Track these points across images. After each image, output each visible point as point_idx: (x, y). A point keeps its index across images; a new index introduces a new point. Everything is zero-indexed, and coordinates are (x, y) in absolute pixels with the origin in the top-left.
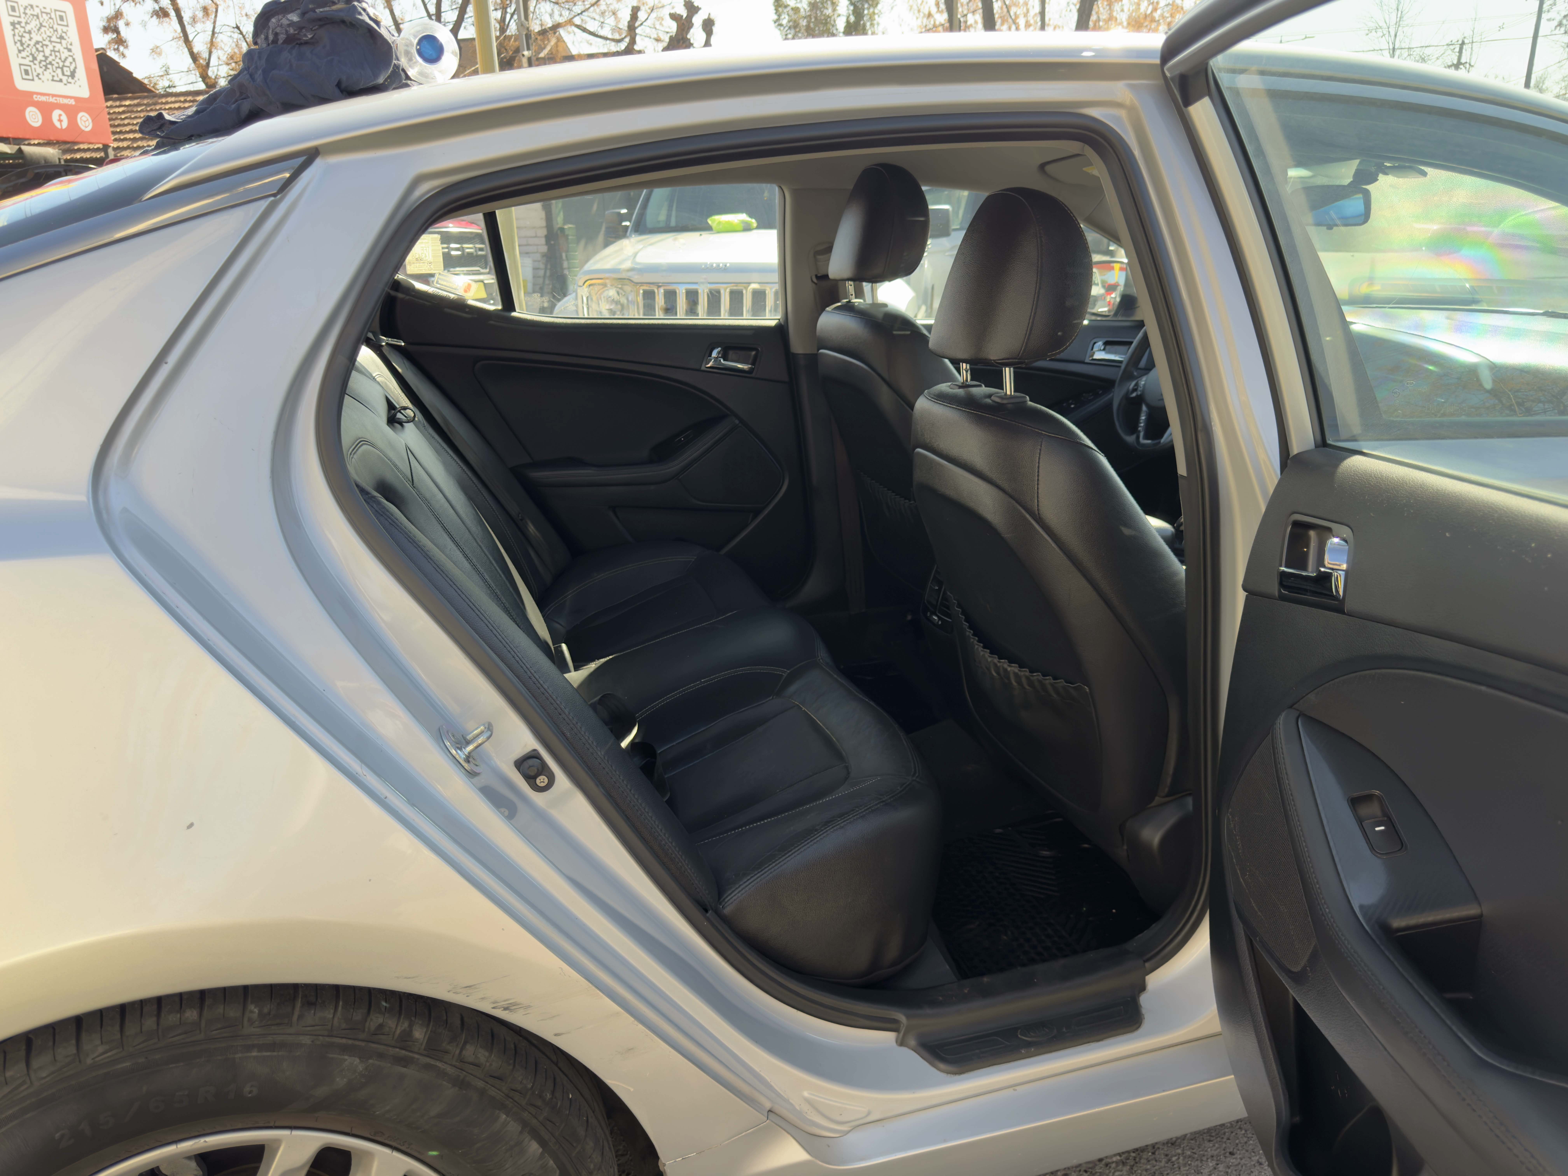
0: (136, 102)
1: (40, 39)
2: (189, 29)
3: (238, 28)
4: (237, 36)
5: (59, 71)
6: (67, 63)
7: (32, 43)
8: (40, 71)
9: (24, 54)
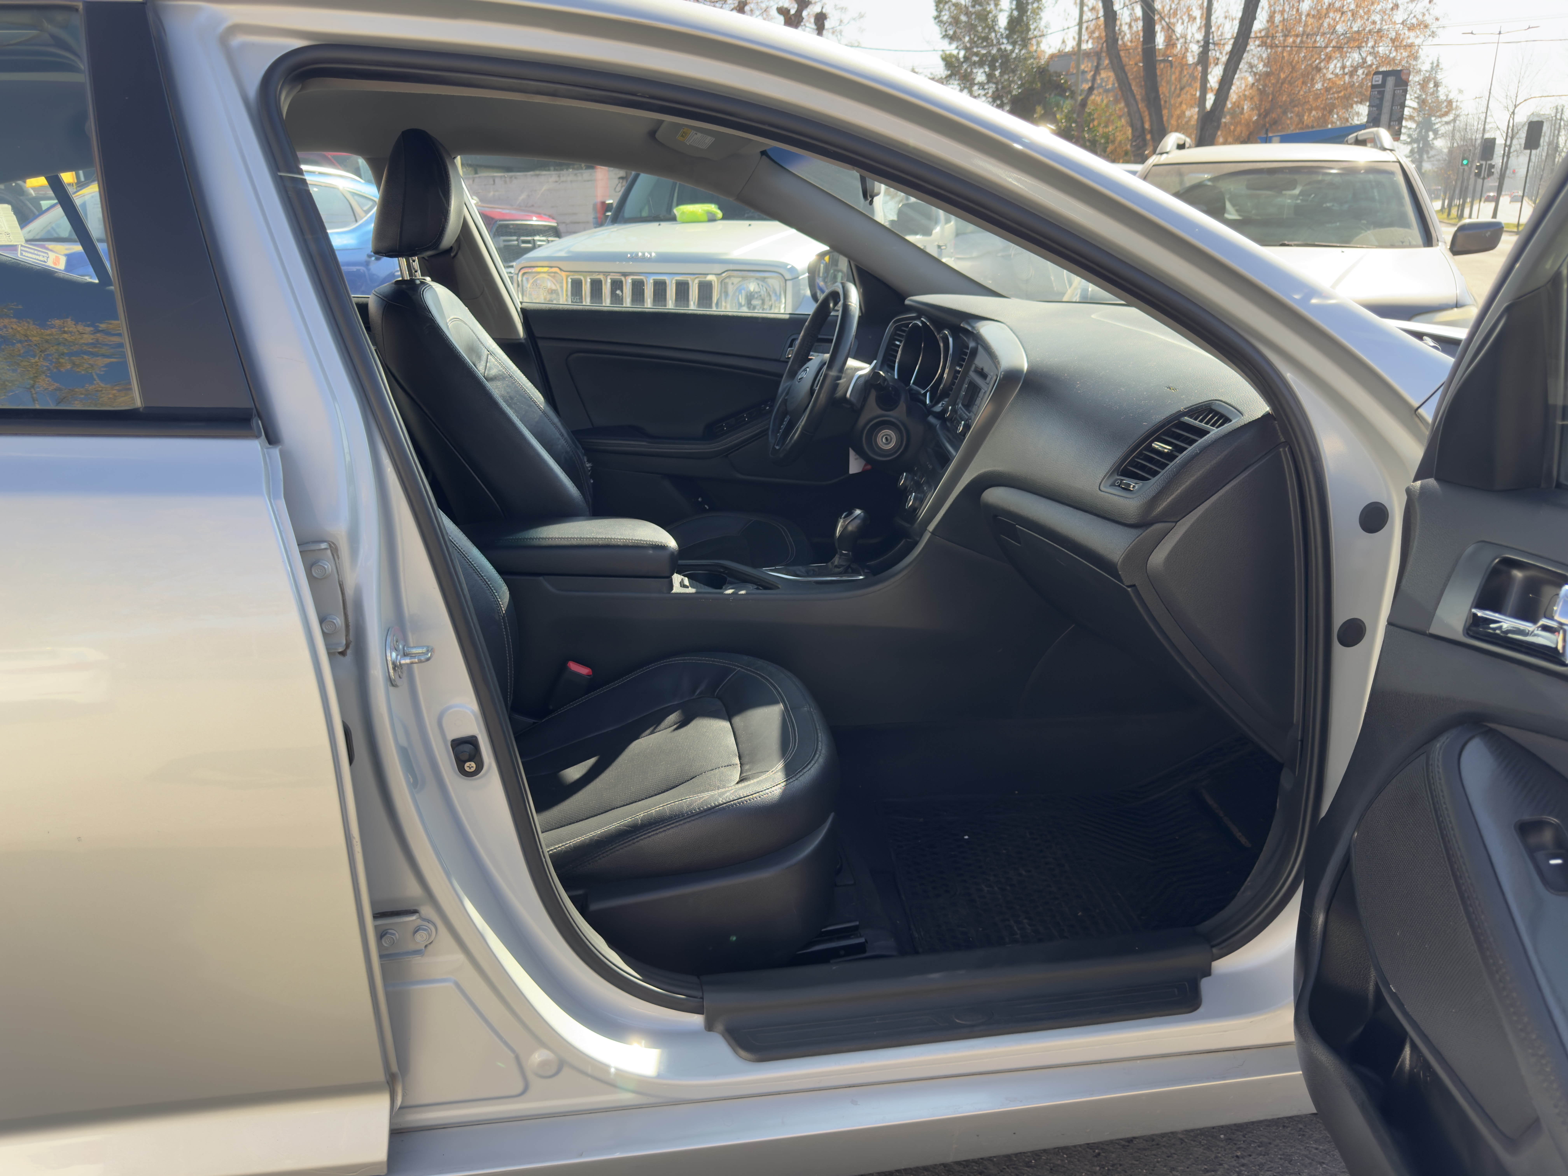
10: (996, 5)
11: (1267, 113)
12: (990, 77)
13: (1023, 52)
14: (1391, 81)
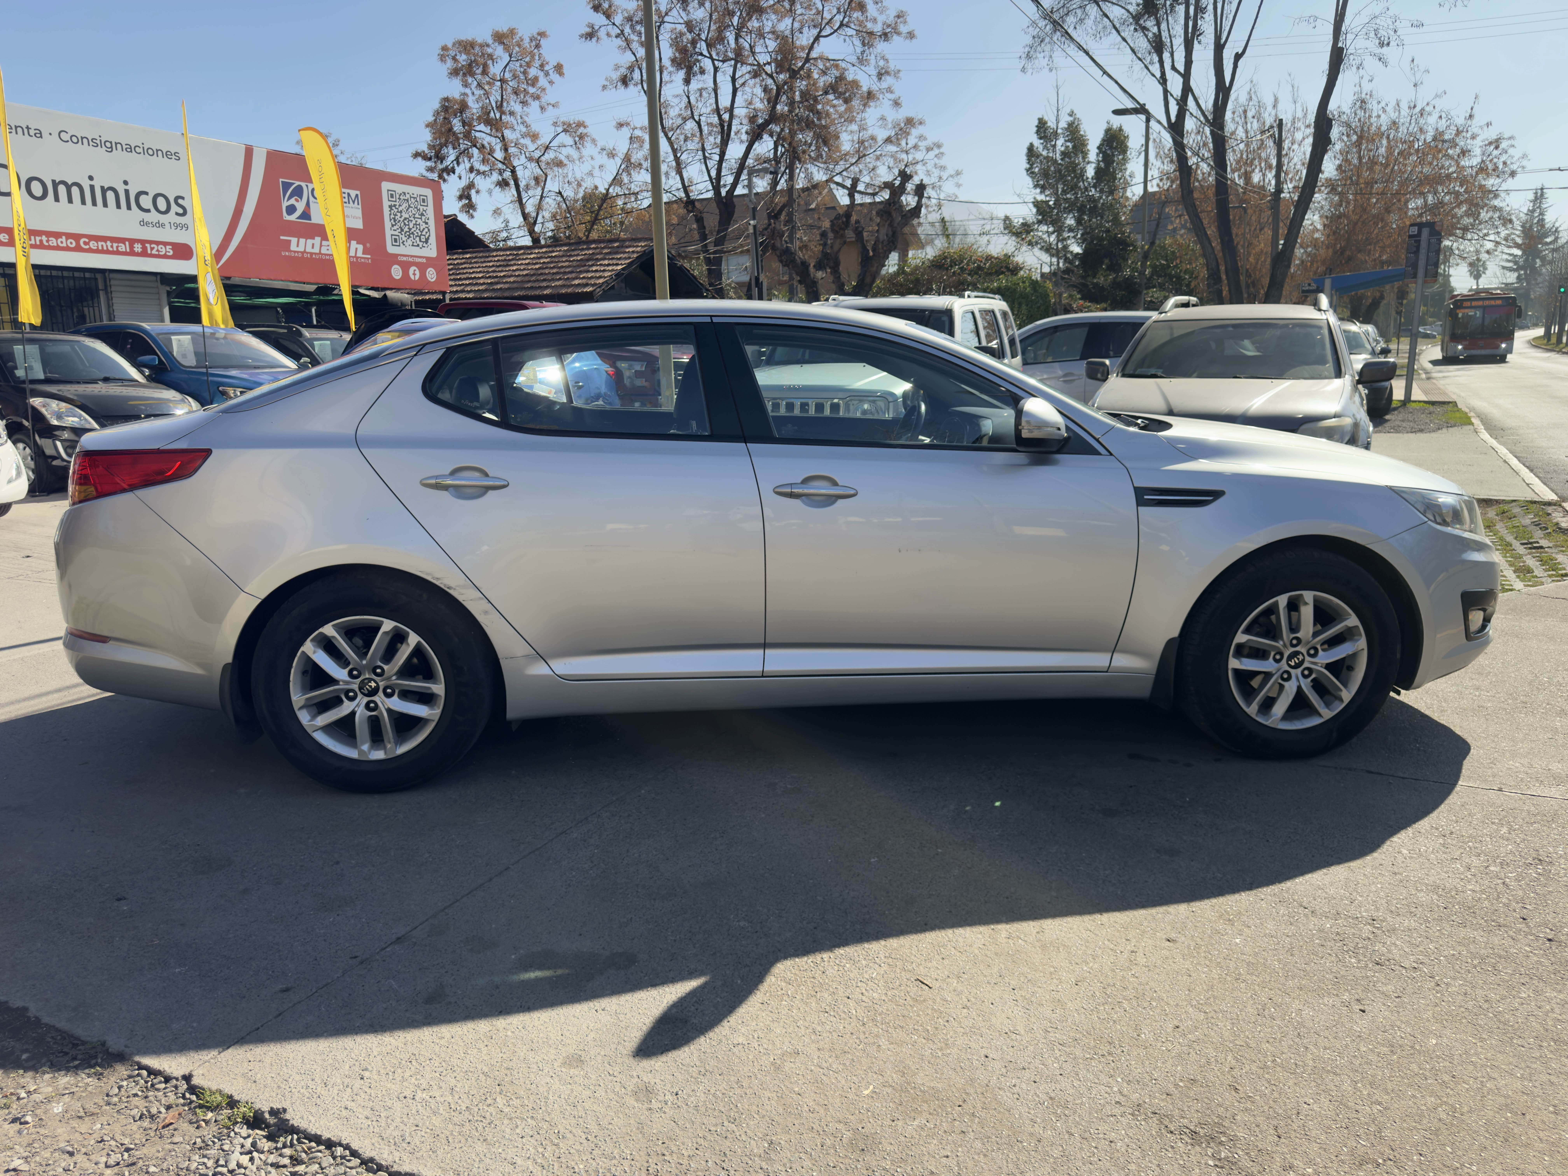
0: (474, 255)
1: (407, 216)
2: (524, 195)
3: (560, 193)
4: (559, 199)
5: (418, 239)
6: (424, 233)
7: (402, 219)
8: (404, 239)
9: (395, 228)
10: (1084, 158)
11: (1343, 251)
12: (1079, 221)
13: (1110, 198)
14: (1425, 232)
